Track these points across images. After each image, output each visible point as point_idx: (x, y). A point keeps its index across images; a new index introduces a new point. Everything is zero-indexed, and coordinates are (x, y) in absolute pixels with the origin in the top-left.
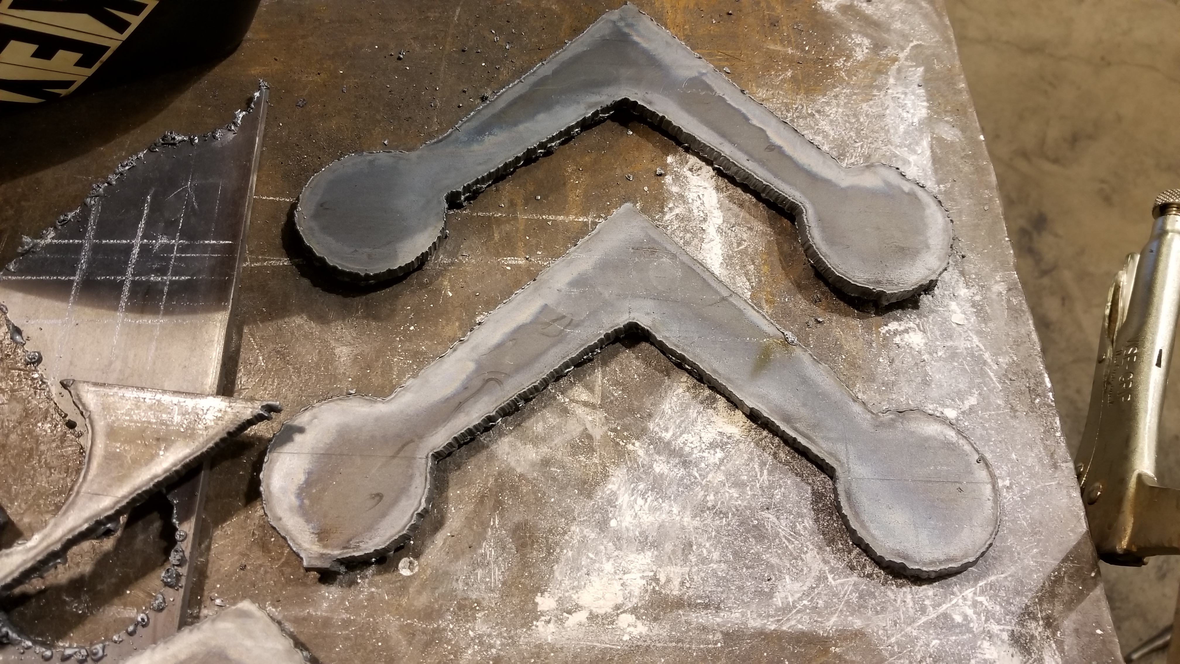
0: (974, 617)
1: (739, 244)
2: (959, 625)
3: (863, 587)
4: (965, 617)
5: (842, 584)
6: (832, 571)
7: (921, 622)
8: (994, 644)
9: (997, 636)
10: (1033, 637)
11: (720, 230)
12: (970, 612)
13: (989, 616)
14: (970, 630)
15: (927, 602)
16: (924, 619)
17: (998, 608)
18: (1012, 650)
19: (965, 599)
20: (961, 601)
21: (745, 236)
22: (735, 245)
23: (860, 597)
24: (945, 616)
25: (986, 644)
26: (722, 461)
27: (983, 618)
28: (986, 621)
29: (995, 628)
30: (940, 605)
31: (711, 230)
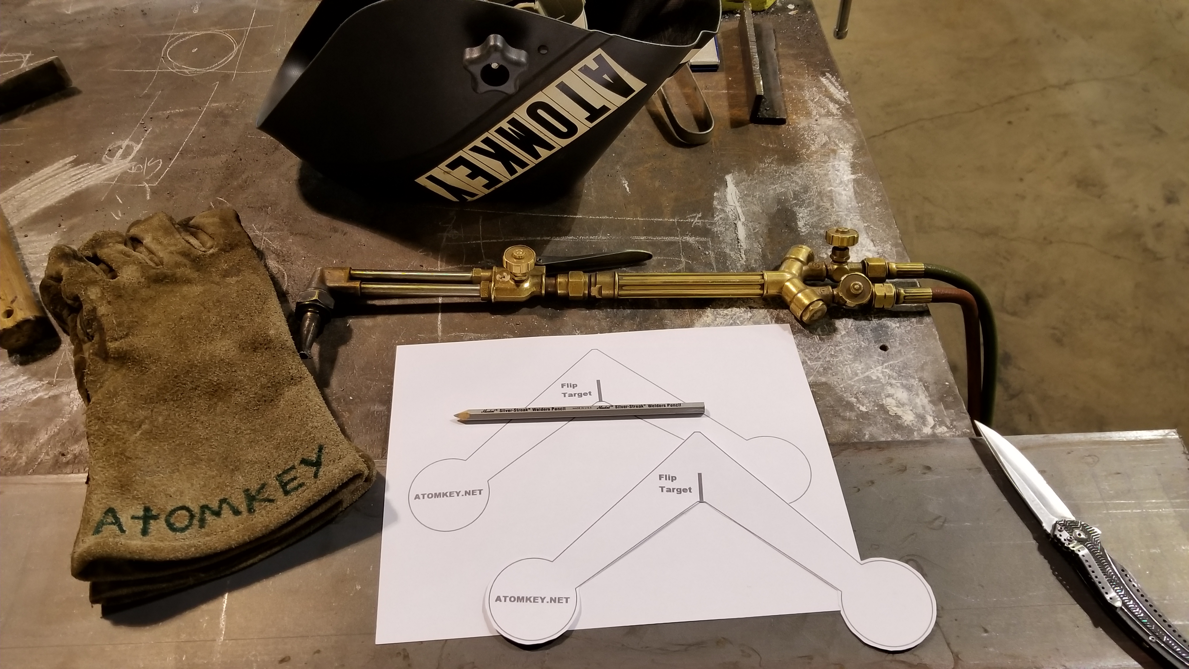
0: (883, 377)
1: (754, 230)
2: (875, 380)
3: (825, 366)
4: (878, 377)
5: (815, 365)
6: (809, 359)
7: (855, 379)
8: (893, 388)
9: (895, 384)
10: (913, 385)
11: (743, 224)
12: (880, 375)
13: (890, 377)
14: (881, 382)
15: (858, 371)
16: (857, 378)
17: (895, 374)
18: (902, 390)
19: (877, 370)
20: (875, 371)
21: (757, 226)
22: (752, 230)
23: (824, 369)
24: (868, 377)
25: (889, 388)
26: (751, 317)
27: (887, 378)
28: (889, 379)
29: (894, 382)
30: (865, 373)
31: (740, 225)
